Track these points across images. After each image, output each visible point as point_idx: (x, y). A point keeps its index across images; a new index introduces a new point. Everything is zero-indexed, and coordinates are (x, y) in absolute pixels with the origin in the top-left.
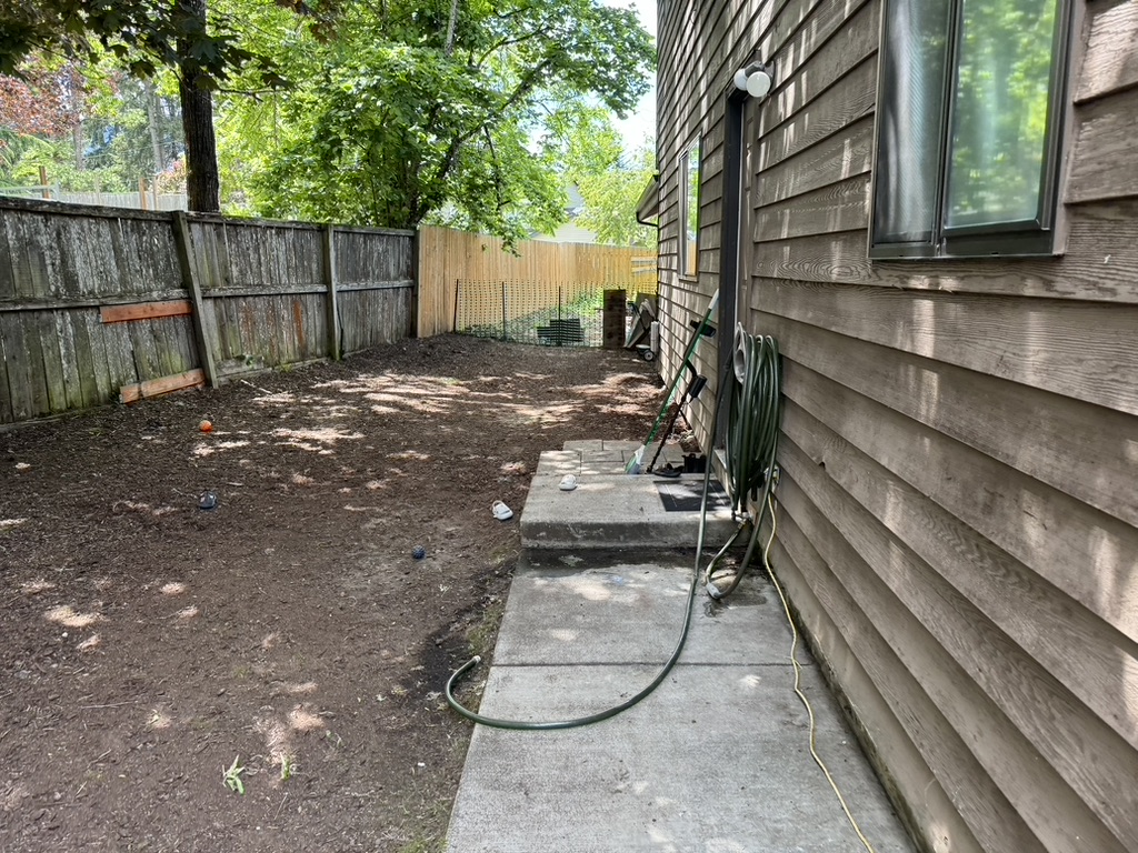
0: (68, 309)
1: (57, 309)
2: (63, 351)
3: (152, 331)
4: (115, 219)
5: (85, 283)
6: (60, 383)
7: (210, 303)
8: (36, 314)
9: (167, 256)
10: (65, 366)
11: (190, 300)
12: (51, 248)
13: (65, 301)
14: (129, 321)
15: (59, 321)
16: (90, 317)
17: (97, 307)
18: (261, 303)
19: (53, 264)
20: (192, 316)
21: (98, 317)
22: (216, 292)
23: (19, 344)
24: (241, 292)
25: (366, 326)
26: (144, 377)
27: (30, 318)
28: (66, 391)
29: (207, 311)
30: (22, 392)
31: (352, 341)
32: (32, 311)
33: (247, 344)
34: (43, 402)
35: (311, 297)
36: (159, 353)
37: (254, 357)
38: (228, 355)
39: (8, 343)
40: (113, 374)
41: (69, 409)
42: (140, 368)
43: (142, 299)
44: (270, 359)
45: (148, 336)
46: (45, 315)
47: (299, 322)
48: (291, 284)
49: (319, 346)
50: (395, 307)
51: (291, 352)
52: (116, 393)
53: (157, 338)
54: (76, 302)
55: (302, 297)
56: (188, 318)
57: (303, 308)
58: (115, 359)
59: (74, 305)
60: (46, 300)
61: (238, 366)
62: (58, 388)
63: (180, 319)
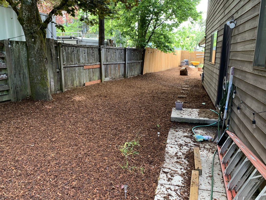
0: (78, 66)
1: (76, 66)
2: (76, 75)
4: (88, 47)
5: (81, 61)
6: (76, 81)
7: (104, 65)
8: (73, 67)
9: (97, 55)
10: (77, 78)
11: (101, 65)
12: (76, 54)
13: (78, 65)
14: (88, 69)
15: (76, 69)
16: (82, 68)
17: (83, 66)
18: (113, 66)
19: (76, 57)
20: (100, 68)
21: (83, 68)
22: (105, 63)
23: (69, 73)
24: (110, 63)
25: (132, 71)
26: (90, 81)
27: (71, 68)
28: (76, 83)
29: (103, 67)
30: (69, 83)
31: (129, 75)
32: (72, 67)
33: (109, 75)
34: (72, 85)
35: (122, 64)
36: (93, 76)
37: (111, 77)
38: (106, 77)
39: (68, 73)
40: (84, 80)
41: (77, 87)
42: (89, 79)
43: (92, 64)
44: (113, 78)
45: (92, 72)
46: (74, 67)
47: (119, 70)
48: (118, 62)
49: (123, 75)
50: (139, 67)
51: (117, 77)
52: (84, 84)
53: (93, 73)
54: (80, 65)
55: (120, 64)
56: (100, 69)
57: (120, 67)
58: (85, 77)
59: (79, 66)
60: (75, 64)
61: (107, 79)
62: (75, 82)
63: (98, 69)
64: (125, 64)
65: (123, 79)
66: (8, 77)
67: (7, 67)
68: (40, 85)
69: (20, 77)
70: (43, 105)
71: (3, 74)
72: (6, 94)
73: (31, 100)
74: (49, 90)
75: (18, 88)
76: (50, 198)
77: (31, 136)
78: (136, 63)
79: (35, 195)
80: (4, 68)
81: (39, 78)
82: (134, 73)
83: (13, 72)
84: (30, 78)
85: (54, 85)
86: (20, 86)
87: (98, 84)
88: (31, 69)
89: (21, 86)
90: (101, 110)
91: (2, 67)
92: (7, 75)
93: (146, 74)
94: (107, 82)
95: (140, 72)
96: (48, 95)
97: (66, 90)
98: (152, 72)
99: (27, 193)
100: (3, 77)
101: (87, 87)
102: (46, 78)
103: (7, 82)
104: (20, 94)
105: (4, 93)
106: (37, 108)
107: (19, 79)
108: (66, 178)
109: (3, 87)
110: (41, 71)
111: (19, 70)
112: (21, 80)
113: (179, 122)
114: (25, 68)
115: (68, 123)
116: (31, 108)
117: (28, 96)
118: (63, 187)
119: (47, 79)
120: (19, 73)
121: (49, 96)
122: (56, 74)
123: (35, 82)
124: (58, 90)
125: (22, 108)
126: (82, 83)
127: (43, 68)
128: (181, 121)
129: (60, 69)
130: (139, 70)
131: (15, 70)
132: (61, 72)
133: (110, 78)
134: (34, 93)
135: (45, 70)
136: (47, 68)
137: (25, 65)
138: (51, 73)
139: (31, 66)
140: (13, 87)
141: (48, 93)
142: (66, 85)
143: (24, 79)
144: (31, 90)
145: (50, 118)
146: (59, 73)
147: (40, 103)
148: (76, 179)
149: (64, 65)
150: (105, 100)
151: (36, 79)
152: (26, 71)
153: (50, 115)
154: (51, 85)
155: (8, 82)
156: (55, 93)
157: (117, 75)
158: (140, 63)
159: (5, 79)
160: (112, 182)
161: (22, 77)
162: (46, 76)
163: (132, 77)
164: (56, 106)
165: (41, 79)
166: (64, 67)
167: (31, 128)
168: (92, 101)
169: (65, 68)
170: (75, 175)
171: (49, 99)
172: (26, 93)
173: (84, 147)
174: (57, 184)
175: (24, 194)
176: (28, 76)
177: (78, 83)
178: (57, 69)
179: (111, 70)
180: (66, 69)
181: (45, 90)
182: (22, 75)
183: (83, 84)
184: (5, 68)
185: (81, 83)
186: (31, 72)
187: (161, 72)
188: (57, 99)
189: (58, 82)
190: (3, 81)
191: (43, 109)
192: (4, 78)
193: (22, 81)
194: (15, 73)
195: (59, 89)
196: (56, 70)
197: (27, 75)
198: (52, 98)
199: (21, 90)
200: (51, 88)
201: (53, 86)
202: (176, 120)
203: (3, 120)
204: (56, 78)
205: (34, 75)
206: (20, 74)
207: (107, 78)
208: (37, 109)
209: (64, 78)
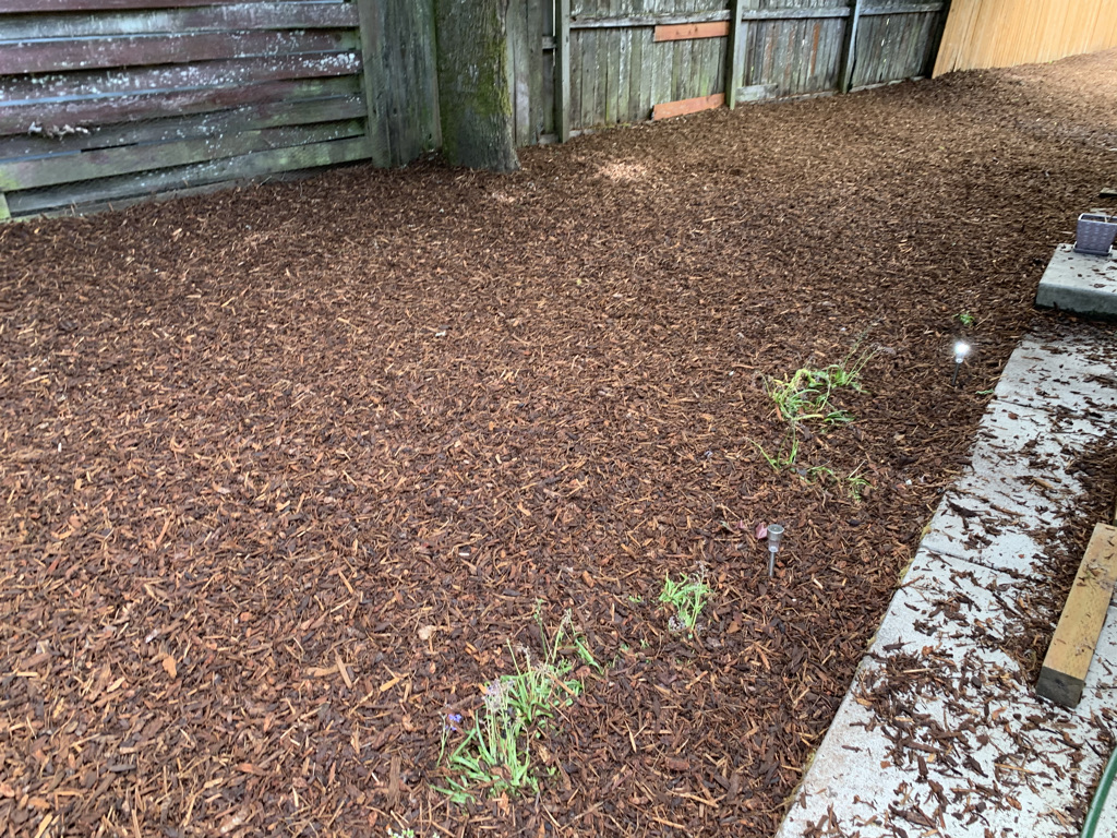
0: (632, 27)
1: (623, 27)
2: (621, 68)
3: (692, 52)
5: (648, 3)
6: (616, 98)
7: (746, 25)
8: (608, 32)
10: (621, 81)
11: (731, 22)
13: (631, 19)
14: (675, 41)
15: (623, 38)
16: (646, 34)
17: (653, 27)
18: (787, 28)
20: (729, 38)
21: (652, 36)
22: (753, 14)
23: (593, 58)
24: (775, 14)
25: (879, 58)
26: (676, 97)
27: (603, 34)
28: (618, 105)
29: (742, 33)
30: (589, 102)
31: (861, 75)
32: (607, 28)
33: (766, 72)
34: (601, 114)
35: (832, 22)
36: (693, 74)
37: (770, 85)
38: (747, 82)
39: (586, 56)
40: (653, 92)
41: (618, 121)
42: (674, 89)
43: (691, 20)
44: (782, 88)
45: (687, 56)
46: (614, 32)
47: (816, 48)
48: (818, 7)
49: (829, 77)
50: (917, 35)
51: (802, 83)
52: (651, 111)
53: (694, 60)
54: (639, 20)
55: (825, 22)
56: (724, 41)
57: (822, 34)
58: (657, 78)
59: (636, 24)
60: (617, 18)
61: (753, 93)
62: (613, 101)
63: (718, 42)
64: (848, 20)
65: (830, 94)
66: (361, 63)
67: (358, 20)
68: (476, 103)
69: (405, 68)
70: (483, 187)
71: (347, 53)
72: (357, 136)
73: (442, 166)
74: (510, 129)
75: (395, 111)
76: (492, 518)
77: (436, 300)
78: (904, 19)
79: (445, 498)
80: (347, 24)
81: (471, 72)
82: (890, 67)
83: (381, 43)
84: (439, 70)
85: (531, 110)
86: (405, 105)
87: (711, 114)
88: (444, 34)
89: (408, 105)
90: (708, 226)
91: (341, 20)
92: (359, 56)
93: (947, 75)
94: (749, 107)
95: (916, 66)
96: (503, 148)
97: (573, 134)
98: (984, 67)
99: (417, 486)
100: (345, 65)
101: (661, 124)
102: (498, 73)
103: (358, 85)
104: (402, 139)
105: (351, 131)
106: (462, 197)
107: (401, 75)
108: (551, 461)
109: (348, 107)
110: (481, 44)
111: (401, 37)
112: (406, 81)
113: (1078, 310)
114: (424, 25)
115: (570, 266)
116: (440, 195)
117: (430, 147)
118: (537, 490)
119: (505, 81)
120: (399, 49)
121: (506, 156)
122: (540, 58)
123: (459, 89)
124: (543, 133)
125: (410, 194)
126: (643, 106)
127: (490, 31)
128: (1090, 308)
129: (557, 40)
130: (916, 54)
131: (388, 38)
132: (559, 50)
133: (766, 90)
134: (453, 139)
135: (498, 41)
136: (503, 29)
137: (424, 15)
138: (518, 54)
139: (444, 19)
140: (380, 107)
141: (503, 139)
142: (574, 112)
143: (417, 78)
144: (443, 122)
145: (506, 241)
146: (553, 54)
147: (472, 179)
148: (586, 473)
149: (574, 18)
150: (734, 187)
151: (459, 77)
152: (427, 42)
153: (506, 230)
154: (519, 109)
155: (362, 86)
156: (530, 142)
157: (802, 78)
158: (928, 15)
159: (353, 75)
160: (723, 507)
161: (410, 69)
162: (501, 67)
163: (874, 86)
164: (533, 196)
165: (479, 78)
166: (572, 30)
167: (439, 270)
168: (677, 187)
169: (575, 35)
170: (585, 458)
171: (506, 168)
172: (425, 136)
173: (625, 364)
174: (517, 475)
175: (408, 489)
176: (434, 64)
177: (624, 103)
178: (544, 35)
179: (776, 47)
180: (581, 40)
181: (495, 127)
182: (412, 59)
183: (646, 113)
184: (351, 24)
185: (636, 107)
186: (444, 48)
187: (1034, 68)
188: (537, 170)
189: (544, 100)
190: (346, 82)
191: (483, 205)
192: (349, 67)
193: (412, 82)
194: (389, 48)
195: (548, 129)
196: (540, 41)
197: (430, 61)
198: (519, 165)
199: (406, 120)
200: (518, 119)
201: (526, 114)
202: (1065, 303)
203: (347, 234)
204: (540, 77)
205: (455, 61)
206: (403, 52)
207: (752, 89)
208: (462, 202)
209: (571, 80)
